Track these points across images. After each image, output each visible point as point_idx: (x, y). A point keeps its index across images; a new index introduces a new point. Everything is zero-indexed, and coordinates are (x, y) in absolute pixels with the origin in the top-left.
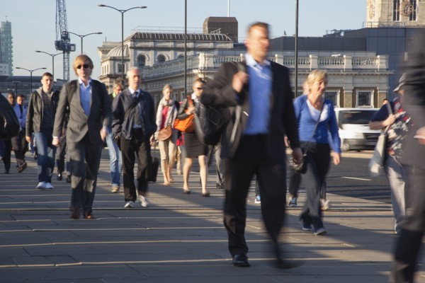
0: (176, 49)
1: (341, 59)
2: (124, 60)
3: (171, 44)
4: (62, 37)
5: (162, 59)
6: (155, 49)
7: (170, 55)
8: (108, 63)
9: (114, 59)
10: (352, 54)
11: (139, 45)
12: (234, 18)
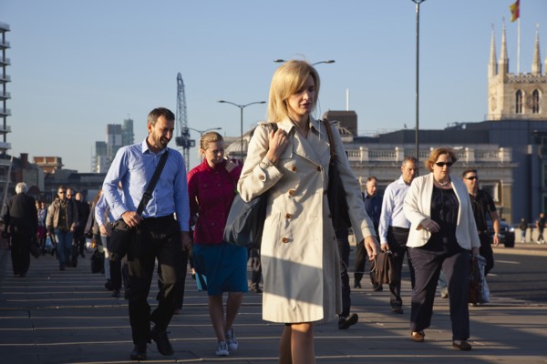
1: (464, 152)
4: (182, 134)
9: (232, 154)
10: (474, 147)
12: (354, 112)
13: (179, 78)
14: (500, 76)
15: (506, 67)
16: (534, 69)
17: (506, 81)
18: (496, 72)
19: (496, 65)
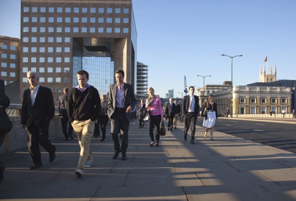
0: (217, 89)
1: (277, 88)
2: (204, 92)
3: (216, 88)
5: (214, 91)
6: (212, 89)
7: (216, 91)
8: (200, 93)
9: (201, 92)
11: (208, 88)
13: (185, 77)
14: (263, 75)
15: (265, 72)
16: (270, 73)
17: (265, 76)
18: (261, 74)
19: (261, 73)
